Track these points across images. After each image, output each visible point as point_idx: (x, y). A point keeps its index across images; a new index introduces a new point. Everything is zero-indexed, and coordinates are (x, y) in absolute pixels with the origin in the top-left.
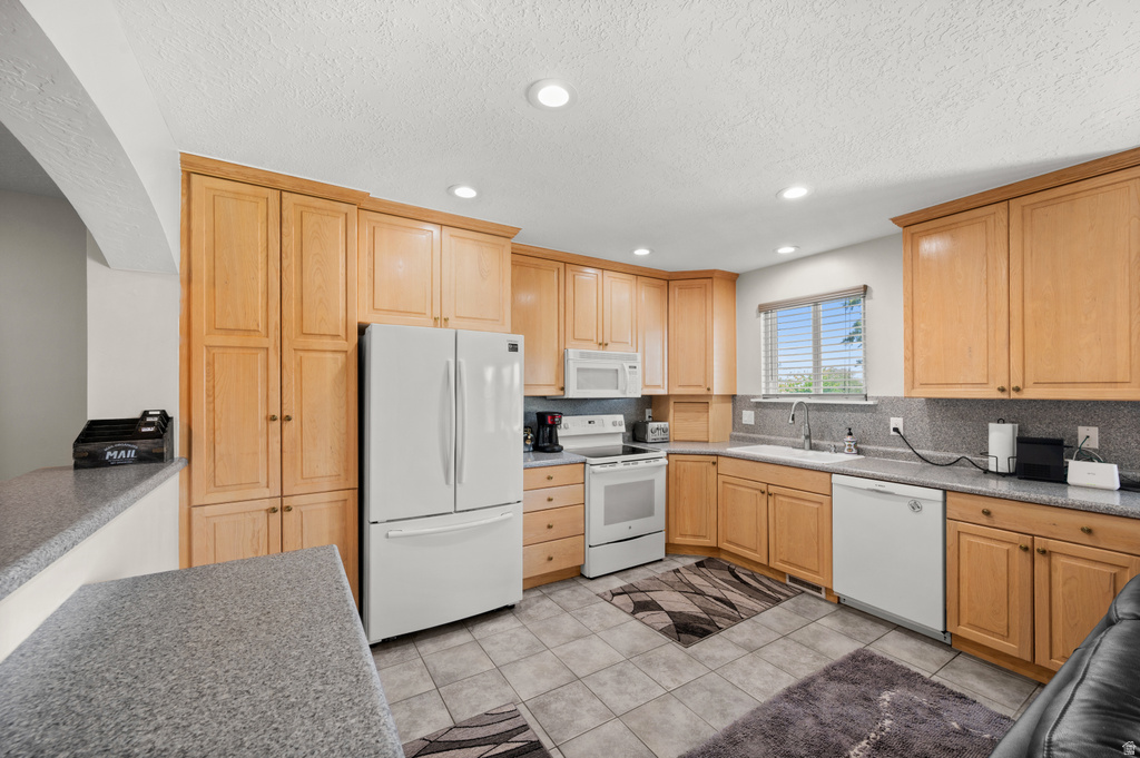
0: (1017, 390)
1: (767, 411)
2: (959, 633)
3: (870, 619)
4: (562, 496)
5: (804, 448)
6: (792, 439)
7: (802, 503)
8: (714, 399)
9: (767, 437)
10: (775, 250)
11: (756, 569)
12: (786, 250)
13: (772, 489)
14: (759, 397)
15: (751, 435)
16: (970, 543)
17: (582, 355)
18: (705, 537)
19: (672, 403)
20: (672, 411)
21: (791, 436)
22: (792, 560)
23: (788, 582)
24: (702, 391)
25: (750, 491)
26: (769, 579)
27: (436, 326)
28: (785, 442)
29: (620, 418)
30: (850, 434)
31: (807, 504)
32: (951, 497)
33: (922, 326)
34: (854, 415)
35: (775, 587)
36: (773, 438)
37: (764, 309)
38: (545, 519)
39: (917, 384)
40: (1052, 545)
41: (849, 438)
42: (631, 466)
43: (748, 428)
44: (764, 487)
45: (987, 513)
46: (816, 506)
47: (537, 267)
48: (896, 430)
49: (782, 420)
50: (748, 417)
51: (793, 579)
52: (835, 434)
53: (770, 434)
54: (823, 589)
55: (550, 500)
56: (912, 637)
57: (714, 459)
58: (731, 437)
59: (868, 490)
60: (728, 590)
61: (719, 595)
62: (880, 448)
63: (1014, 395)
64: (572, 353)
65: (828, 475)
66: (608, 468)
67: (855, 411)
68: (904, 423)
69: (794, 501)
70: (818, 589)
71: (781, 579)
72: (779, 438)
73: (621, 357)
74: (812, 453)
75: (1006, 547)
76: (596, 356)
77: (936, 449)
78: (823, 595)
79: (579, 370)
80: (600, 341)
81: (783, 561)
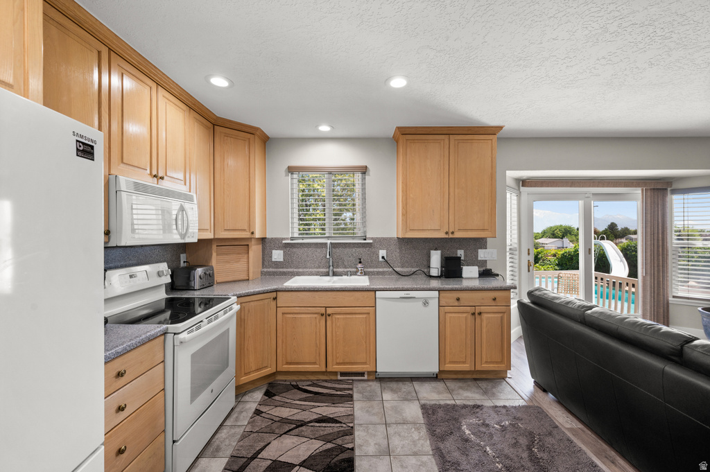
0: (453, 233)
1: (294, 250)
2: (446, 369)
3: (401, 381)
4: (138, 392)
5: (328, 275)
6: (316, 270)
7: (354, 316)
8: (253, 242)
9: (295, 270)
10: (317, 126)
11: (312, 378)
12: (324, 129)
13: (329, 311)
14: (287, 239)
15: (281, 270)
16: (450, 317)
18: (266, 367)
19: (214, 247)
20: (214, 254)
21: (315, 267)
22: (347, 360)
23: (339, 378)
24: (246, 235)
25: (309, 316)
26: (326, 381)
28: (311, 272)
29: (164, 267)
30: (360, 262)
31: (357, 316)
32: (443, 294)
33: (411, 195)
34: (358, 250)
35: (337, 386)
36: (301, 270)
37: (291, 170)
39: (408, 229)
40: (483, 309)
41: (360, 265)
43: (277, 264)
44: (323, 310)
45: (458, 299)
46: (365, 316)
48: (383, 257)
49: (307, 256)
50: (278, 255)
51: (343, 374)
52: (346, 264)
53: (297, 267)
54: (366, 373)
56: (425, 381)
57: (274, 295)
58: (262, 273)
59: (401, 298)
60: (314, 407)
61: (315, 417)
62: (375, 270)
63: (451, 236)
64: (124, 182)
65: (373, 293)
66: (195, 332)
67: (359, 247)
68: (387, 253)
69: (348, 316)
70: (362, 374)
71: (333, 378)
72: (305, 270)
73: (179, 196)
74: (335, 278)
75: (465, 315)
76: (160, 193)
77: (402, 267)
78: (366, 377)
80: (154, 173)
81: (338, 364)
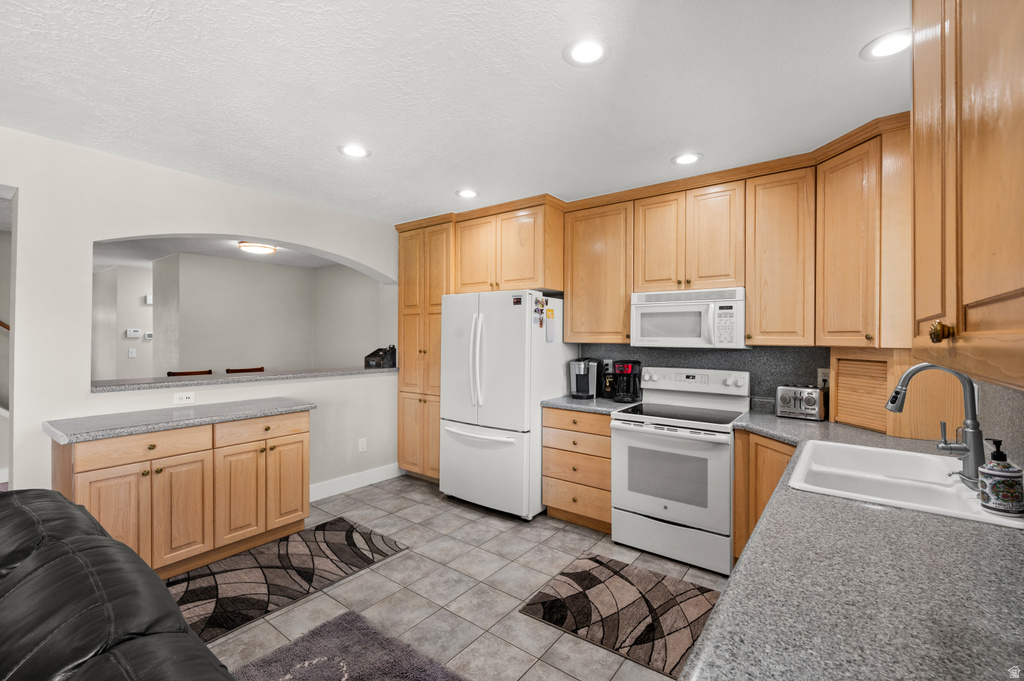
4: (588, 443)
17: (649, 299)
19: (833, 360)
20: (833, 373)
24: (861, 340)
27: (492, 290)
38: (573, 460)
42: (665, 431)
47: (603, 215)
55: (575, 444)
64: (635, 298)
66: (632, 426)
73: (708, 296)
76: (678, 298)
79: (643, 315)
80: (680, 278)
